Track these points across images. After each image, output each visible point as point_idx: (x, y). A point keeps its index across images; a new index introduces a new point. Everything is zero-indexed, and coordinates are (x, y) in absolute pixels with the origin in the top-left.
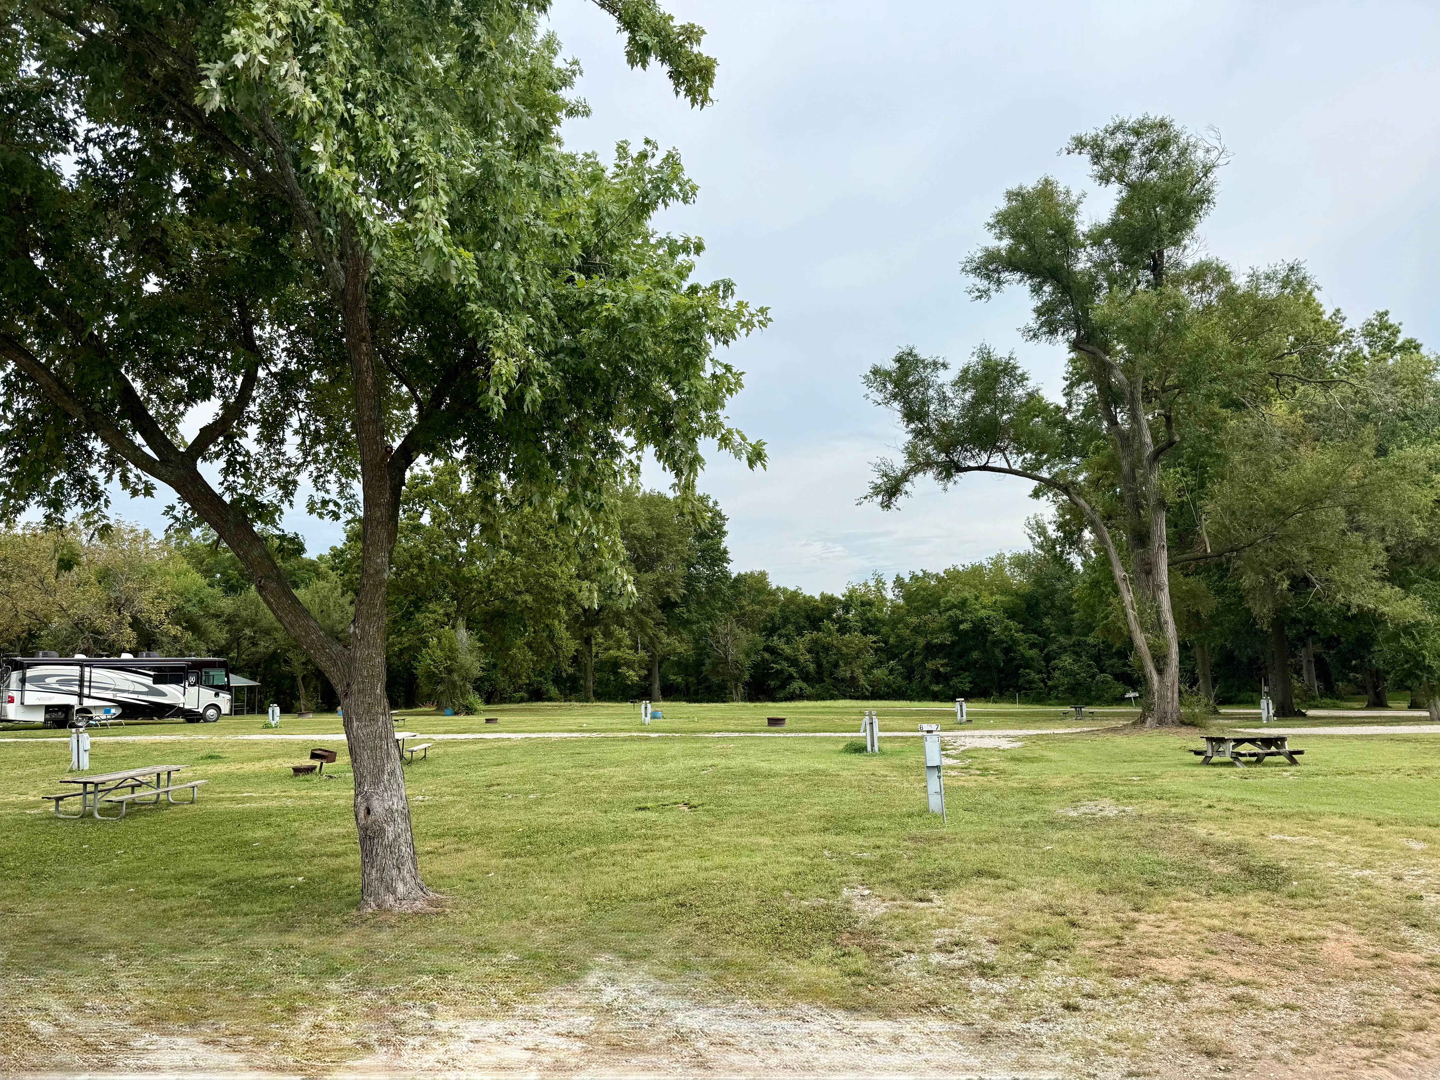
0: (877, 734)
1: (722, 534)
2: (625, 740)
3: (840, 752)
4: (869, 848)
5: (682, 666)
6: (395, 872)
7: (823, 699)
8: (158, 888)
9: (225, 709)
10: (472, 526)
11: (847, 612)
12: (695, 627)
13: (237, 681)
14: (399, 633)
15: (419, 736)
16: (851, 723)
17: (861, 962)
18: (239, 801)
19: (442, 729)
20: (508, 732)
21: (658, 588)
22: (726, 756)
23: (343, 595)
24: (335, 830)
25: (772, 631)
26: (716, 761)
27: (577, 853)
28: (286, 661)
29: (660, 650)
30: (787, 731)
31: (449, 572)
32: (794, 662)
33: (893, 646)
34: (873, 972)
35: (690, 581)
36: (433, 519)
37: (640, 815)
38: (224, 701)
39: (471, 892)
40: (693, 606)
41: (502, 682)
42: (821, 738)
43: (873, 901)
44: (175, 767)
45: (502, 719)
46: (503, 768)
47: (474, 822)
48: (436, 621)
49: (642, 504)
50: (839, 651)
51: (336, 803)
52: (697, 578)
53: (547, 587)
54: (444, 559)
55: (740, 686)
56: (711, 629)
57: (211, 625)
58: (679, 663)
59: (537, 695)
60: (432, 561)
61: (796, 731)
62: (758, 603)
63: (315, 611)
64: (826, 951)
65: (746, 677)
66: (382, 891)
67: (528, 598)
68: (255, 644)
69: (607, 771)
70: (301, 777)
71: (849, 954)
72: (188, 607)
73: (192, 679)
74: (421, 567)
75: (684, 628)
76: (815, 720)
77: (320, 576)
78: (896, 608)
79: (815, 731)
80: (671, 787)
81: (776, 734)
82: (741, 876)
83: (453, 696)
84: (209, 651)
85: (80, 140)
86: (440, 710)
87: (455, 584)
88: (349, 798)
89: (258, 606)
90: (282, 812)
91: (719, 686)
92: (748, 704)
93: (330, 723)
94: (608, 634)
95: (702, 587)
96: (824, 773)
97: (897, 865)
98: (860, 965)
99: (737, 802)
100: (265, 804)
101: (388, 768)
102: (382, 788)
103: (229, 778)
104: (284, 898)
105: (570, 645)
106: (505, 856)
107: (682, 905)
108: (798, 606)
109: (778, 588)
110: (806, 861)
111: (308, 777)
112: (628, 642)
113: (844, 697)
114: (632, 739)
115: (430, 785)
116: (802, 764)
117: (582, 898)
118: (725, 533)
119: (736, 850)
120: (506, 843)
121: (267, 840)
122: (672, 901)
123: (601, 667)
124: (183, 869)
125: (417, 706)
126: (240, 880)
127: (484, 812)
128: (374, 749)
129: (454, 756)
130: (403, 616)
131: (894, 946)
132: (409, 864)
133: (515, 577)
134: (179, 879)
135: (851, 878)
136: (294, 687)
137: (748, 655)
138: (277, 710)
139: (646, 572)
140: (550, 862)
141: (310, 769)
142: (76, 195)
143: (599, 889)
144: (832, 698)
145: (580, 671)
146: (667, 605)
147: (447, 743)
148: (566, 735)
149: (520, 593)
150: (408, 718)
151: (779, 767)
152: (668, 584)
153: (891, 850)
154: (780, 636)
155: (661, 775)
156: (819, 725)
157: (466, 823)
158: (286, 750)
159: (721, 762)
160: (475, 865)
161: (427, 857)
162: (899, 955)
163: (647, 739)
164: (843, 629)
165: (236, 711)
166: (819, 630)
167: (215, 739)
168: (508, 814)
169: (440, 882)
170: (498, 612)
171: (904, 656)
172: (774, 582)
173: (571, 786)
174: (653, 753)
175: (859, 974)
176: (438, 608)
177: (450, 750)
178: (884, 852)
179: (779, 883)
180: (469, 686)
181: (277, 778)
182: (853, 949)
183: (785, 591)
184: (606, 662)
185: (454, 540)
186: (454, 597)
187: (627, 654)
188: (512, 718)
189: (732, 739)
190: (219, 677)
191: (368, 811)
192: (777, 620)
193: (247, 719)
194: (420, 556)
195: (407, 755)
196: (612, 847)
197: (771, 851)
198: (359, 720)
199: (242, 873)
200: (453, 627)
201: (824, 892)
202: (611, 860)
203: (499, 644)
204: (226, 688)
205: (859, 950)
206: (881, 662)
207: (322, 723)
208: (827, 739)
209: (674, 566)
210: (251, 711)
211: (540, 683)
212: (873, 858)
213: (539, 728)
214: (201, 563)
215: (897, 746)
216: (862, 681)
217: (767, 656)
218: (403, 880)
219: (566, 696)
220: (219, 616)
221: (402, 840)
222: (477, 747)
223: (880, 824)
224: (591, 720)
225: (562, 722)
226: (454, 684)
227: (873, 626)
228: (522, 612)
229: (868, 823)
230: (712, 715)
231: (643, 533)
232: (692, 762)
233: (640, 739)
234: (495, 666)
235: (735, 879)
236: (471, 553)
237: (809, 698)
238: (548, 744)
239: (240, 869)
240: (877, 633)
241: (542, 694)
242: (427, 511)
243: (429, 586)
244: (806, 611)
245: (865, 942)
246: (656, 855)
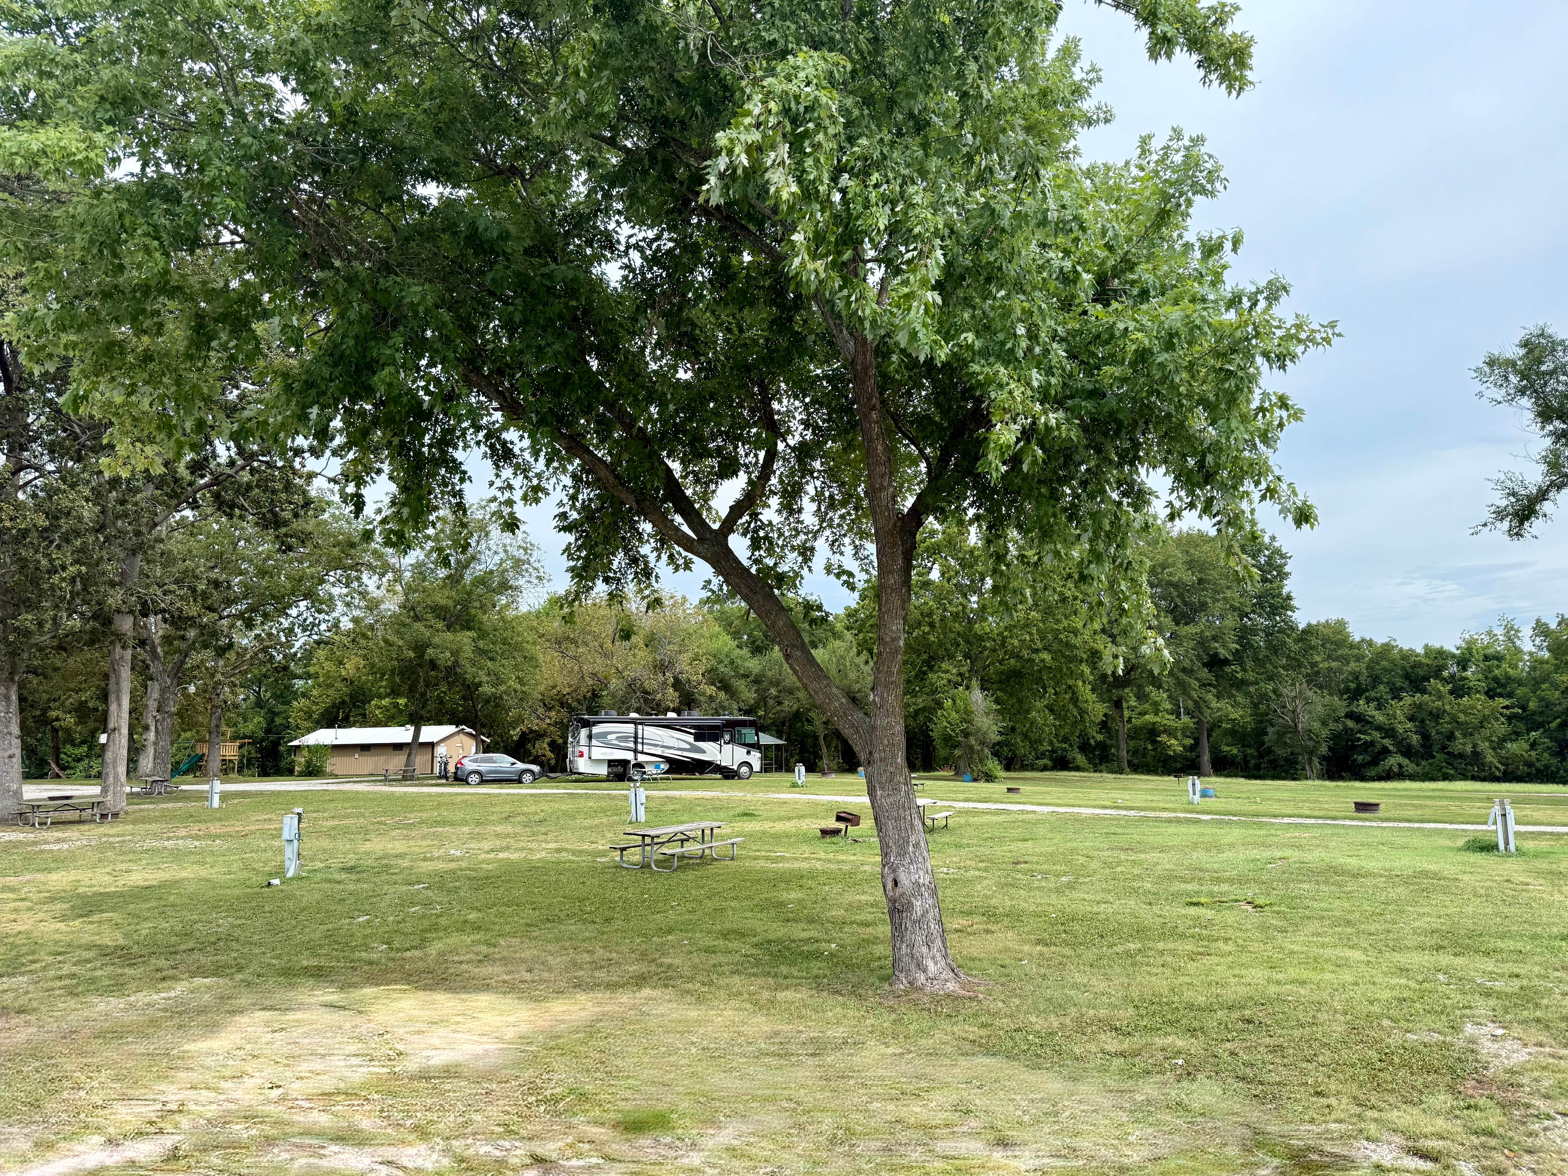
0: (1512, 827)
1: (1283, 576)
2: (1169, 821)
3: (1459, 849)
4: (1502, 975)
5: (1237, 735)
6: (924, 949)
7: (1433, 779)
8: (708, 942)
9: (757, 767)
10: (982, 580)
11: (1464, 669)
12: (1252, 689)
13: (766, 739)
14: (914, 694)
15: (939, 803)
16: (1474, 811)
17: (1494, 1119)
18: (775, 860)
19: (961, 796)
20: (1032, 804)
21: (1202, 643)
22: (1299, 847)
23: (858, 654)
24: (863, 897)
25: (1356, 694)
26: (1287, 853)
27: (1119, 949)
28: (808, 721)
29: (1208, 716)
30: (1382, 820)
31: (961, 629)
32: (1389, 732)
33: (1534, 713)
34: (1510, 1134)
35: (1244, 634)
36: (943, 574)
37: (1192, 911)
38: (755, 758)
39: (1003, 979)
40: (1249, 664)
41: (1022, 748)
42: (1429, 830)
43: (1508, 1044)
44: (717, 824)
45: (1025, 788)
46: (1029, 844)
47: (1002, 902)
48: (949, 681)
49: (1178, 545)
50: (1455, 720)
51: (863, 868)
52: (1254, 631)
53: (1067, 645)
54: (955, 616)
55: (1316, 760)
56: (1274, 691)
57: (740, 685)
58: (1233, 732)
59: (1062, 764)
60: (943, 619)
61: (1395, 820)
62: (1337, 659)
63: (833, 672)
64: (1442, 1100)
65: (1324, 749)
66: (913, 967)
67: (1046, 656)
68: (780, 703)
69: (1152, 856)
70: (828, 839)
71: (1476, 1107)
72: (722, 669)
73: (727, 737)
74: (932, 625)
75: (1238, 689)
76: (1422, 807)
77: (836, 635)
78: (1537, 663)
79: (1422, 821)
80: (1230, 881)
81: (1366, 822)
82: (1325, 995)
83: (970, 761)
84: (740, 710)
85: (622, 248)
86: (959, 775)
87: (967, 642)
88: (874, 864)
89: (781, 666)
90: (813, 875)
91: (1286, 760)
92: (1328, 783)
93: (852, 784)
94: (1142, 697)
95: (1259, 640)
96: (1436, 875)
97: (1545, 1001)
98: (1492, 1123)
99: (1316, 905)
100: (796, 865)
101: (913, 839)
102: (908, 860)
103: (763, 836)
104: (819, 964)
105: (1097, 709)
106: (1038, 942)
107: (1249, 1022)
108: (1393, 662)
109: (1363, 640)
110: (1413, 984)
111: (834, 839)
112: (1168, 706)
113: (1464, 777)
114: (1178, 821)
115: (955, 857)
116: (1406, 863)
117: (1127, 999)
118: (1287, 574)
119: (1316, 963)
120: (1038, 929)
121: (800, 901)
122: (1235, 1015)
123: (1135, 734)
124: (728, 925)
125: (934, 770)
126: (778, 941)
127: (1012, 891)
128: (898, 819)
129: (977, 827)
130: (916, 676)
131: (1541, 1104)
132: (938, 942)
133: (1031, 634)
134: (725, 935)
135: (1476, 1012)
136: (816, 745)
137: (1324, 723)
138: (803, 769)
139: (1186, 624)
140: (1089, 955)
141: (836, 832)
142: (619, 299)
143: (1148, 994)
144: (1446, 778)
145: (1110, 738)
146: (1215, 663)
147: (968, 812)
148: (1098, 811)
149: (1037, 651)
150: (927, 782)
151: (1371, 865)
152: (1215, 638)
153: (1536, 982)
154: (1368, 701)
155: (1216, 866)
156: (1428, 813)
157: (993, 902)
158: (813, 811)
159: (1294, 855)
160: (1007, 950)
161: (956, 936)
162: (1549, 1117)
163: (1198, 821)
164: (1459, 690)
165: (766, 769)
166: (1424, 691)
167: (749, 797)
168: (1039, 898)
169: (971, 964)
170: (1014, 671)
171: (1553, 725)
172: (1356, 633)
173: (1108, 871)
174: (1207, 839)
175: (1491, 1134)
176: (950, 668)
177: (971, 820)
178: (1525, 982)
179: (1376, 1009)
180: (986, 750)
181: (806, 839)
182: (1481, 1102)
183: (1370, 643)
184: (1142, 728)
185: (965, 596)
186: (966, 656)
187: (1166, 720)
188: (1036, 789)
189: (1307, 826)
190: (749, 735)
191: (896, 883)
192: (1363, 679)
193: (776, 777)
194: (930, 614)
195: (929, 822)
196: (1161, 945)
197: (1363, 968)
198: (882, 788)
199: (779, 934)
200: (967, 688)
201: (1438, 1025)
202: (1160, 961)
203: (1017, 706)
204: (756, 746)
205: (1490, 1103)
206: (1518, 734)
207: (844, 784)
208: (1440, 832)
209: (1222, 617)
210: (779, 769)
211: (1065, 750)
212: (1509, 990)
213: (1067, 801)
214: (730, 625)
215: (1544, 845)
216: (1490, 757)
217: (1350, 724)
218: (933, 958)
219: (1095, 765)
220: (747, 676)
221: (930, 916)
222: (1000, 819)
223: (1520, 945)
224: (1126, 795)
225: (1092, 796)
226: (971, 748)
227: (1503, 686)
228: (1040, 671)
229: (1500, 944)
230: (1279, 795)
231: (1180, 579)
232: (1255, 853)
233: (1188, 821)
234: (1013, 729)
235: (1316, 998)
236: (983, 608)
237: (1412, 777)
238: (1077, 820)
239: (778, 931)
240: (1510, 695)
241: (1068, 762)
242: (936, 566)
243: (941, 644)
244: (1404, 668)
245: (1499, 1095)
246: (1215, 959)
